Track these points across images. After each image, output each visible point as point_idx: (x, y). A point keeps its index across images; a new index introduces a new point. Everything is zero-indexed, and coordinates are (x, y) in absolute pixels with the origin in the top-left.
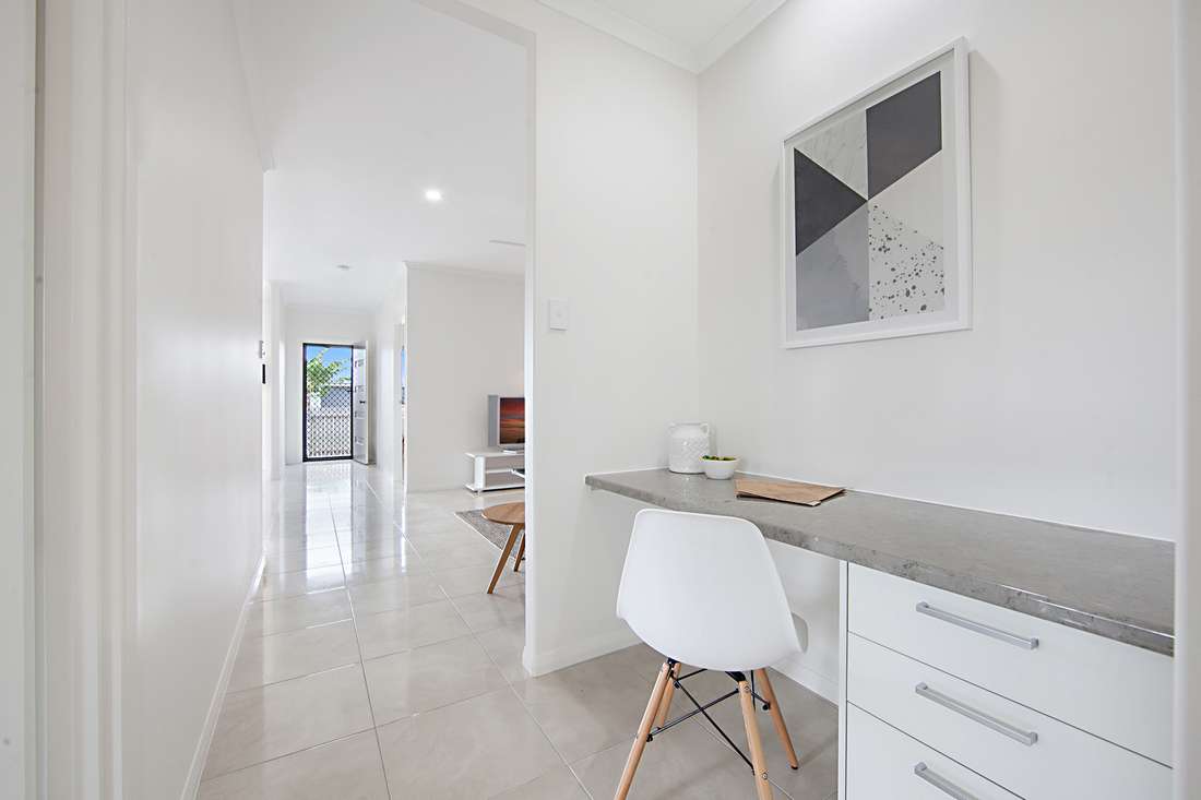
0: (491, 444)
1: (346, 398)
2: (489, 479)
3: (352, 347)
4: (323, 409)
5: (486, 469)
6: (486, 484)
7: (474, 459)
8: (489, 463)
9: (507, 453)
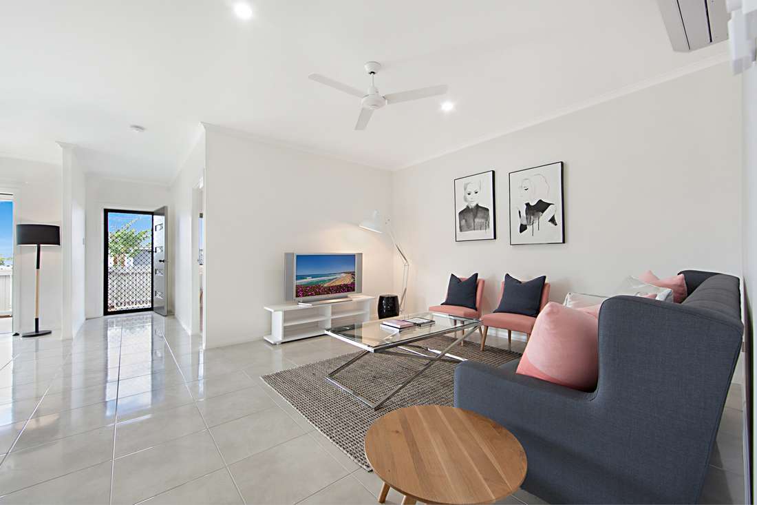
0: (288, 299)
1: (147, 258)
2: (287, 331)
3: (152, 214)
4: (136, 268)
5: (285, 320)
6: (285, 335)
7: (271, 312)
8: (287, 316)
9: (302, 305)
